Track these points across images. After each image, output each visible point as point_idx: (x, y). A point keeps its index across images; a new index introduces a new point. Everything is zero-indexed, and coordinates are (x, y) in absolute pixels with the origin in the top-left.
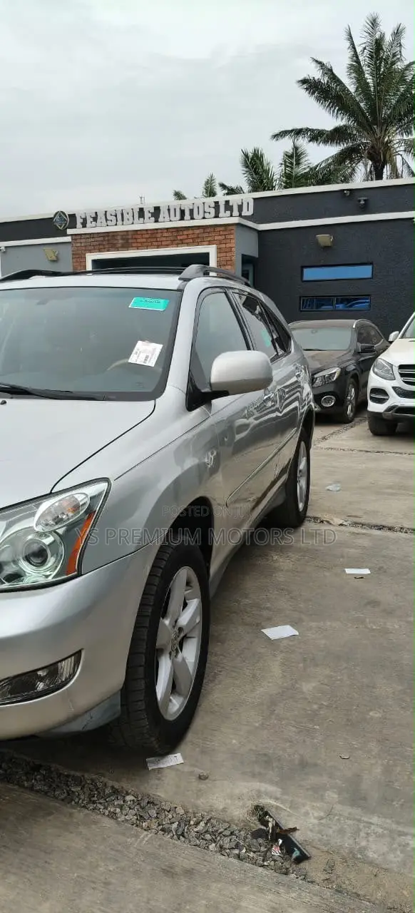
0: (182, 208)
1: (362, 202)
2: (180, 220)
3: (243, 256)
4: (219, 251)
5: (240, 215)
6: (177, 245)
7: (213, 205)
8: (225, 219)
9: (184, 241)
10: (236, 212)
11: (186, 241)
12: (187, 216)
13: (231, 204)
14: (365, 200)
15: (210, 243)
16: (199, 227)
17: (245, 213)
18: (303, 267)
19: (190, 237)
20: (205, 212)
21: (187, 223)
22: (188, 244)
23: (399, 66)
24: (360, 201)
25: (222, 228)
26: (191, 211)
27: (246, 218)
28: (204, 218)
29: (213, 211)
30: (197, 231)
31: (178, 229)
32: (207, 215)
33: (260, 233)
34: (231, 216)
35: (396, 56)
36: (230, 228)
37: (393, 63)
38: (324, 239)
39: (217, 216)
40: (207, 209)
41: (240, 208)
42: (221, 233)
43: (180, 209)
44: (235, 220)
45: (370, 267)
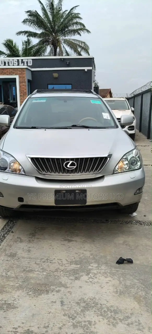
0: (5, 61)
1: (68, 63)
2: (4, 65)
3: (28, 80)
4: (20, 77)
5: (27, 65)
6: (3, 74)
7: (17, 61)
8: (21, 66)
9: (6, 73)
10: (25, 64)
11: (7, 73)
12: (7, 64)
13: (24, 61)
14: (69, 63)
15: (16, 74)
16: (11, 69)
17: (29, 64)
18: (48, 84)
19: (8, 72)
20: (14, 63)
21: (7, 67)
22: (7, 75)
23: (61, 12)
24: (67, 63)
25: (21, 70)
26: (8, 63)
27: (29, 66)
28: (13, 65)
29: (17, 63)
30: (10, 70)
31: (3, 69)
32: (14, 64)
33: (32, 72)
34: (24, 65)
35: (60, 8)
36: (24, 69)
37: (59, 11)
38: (56, 75)
39: (18, 65)
40: (15, 62)
41: (27, 63)
42: (21, 71)
43: (4, 62)
44: (25, 67)
45: (71, 85)
